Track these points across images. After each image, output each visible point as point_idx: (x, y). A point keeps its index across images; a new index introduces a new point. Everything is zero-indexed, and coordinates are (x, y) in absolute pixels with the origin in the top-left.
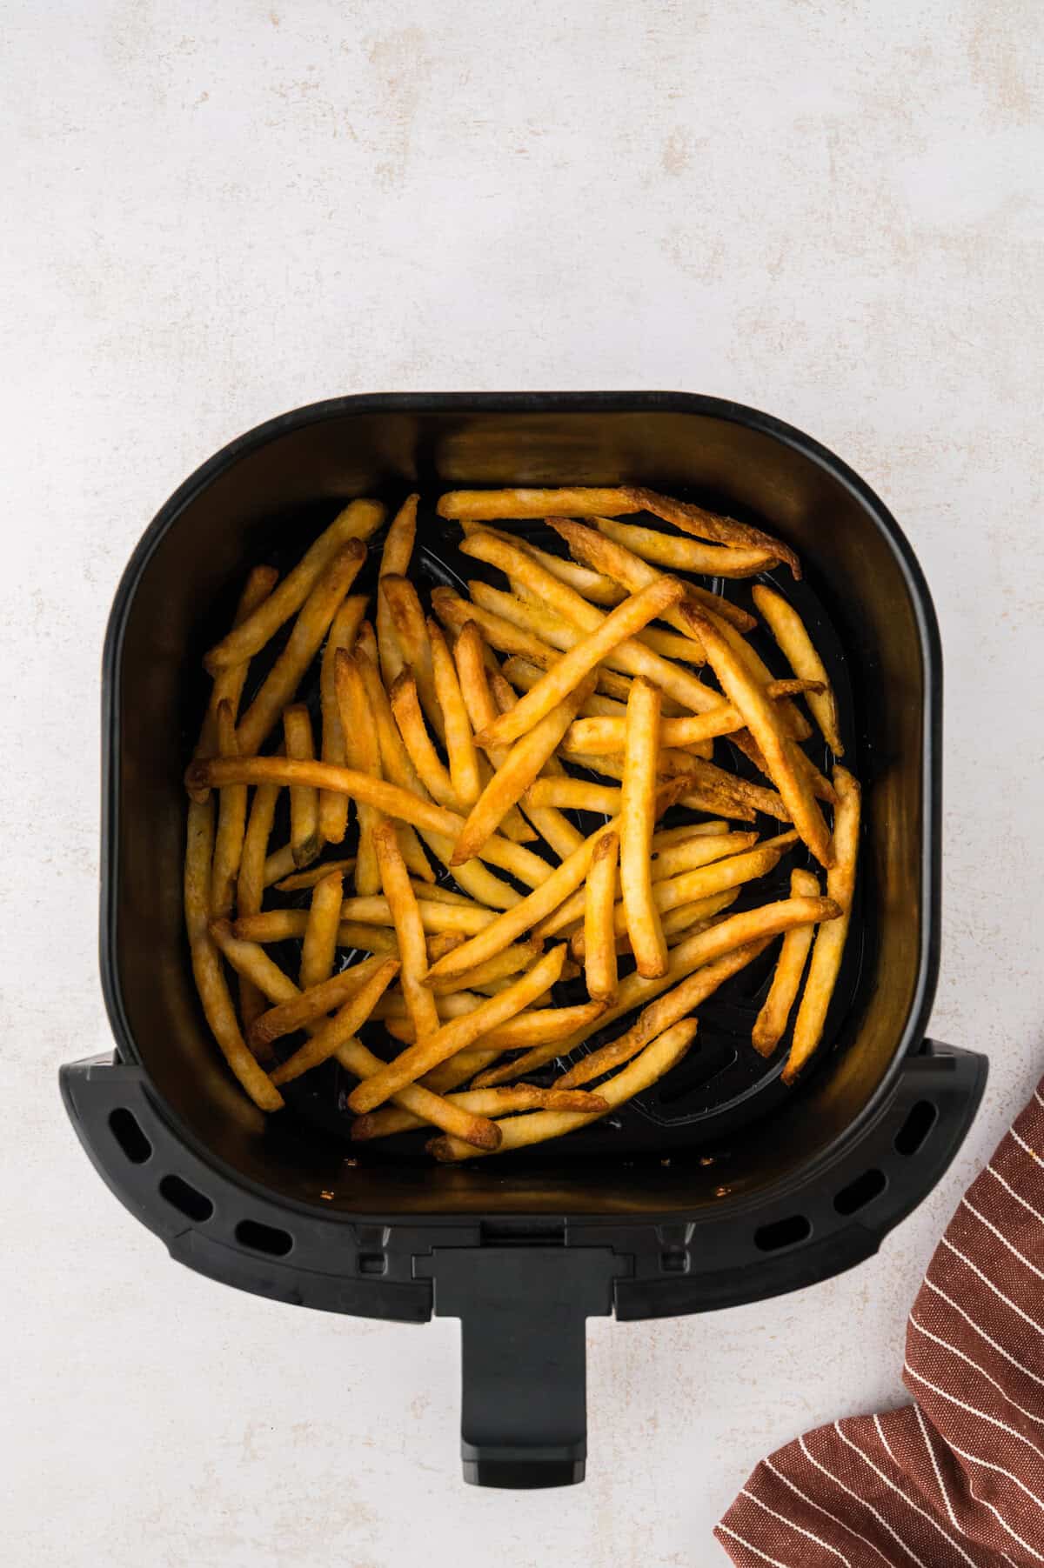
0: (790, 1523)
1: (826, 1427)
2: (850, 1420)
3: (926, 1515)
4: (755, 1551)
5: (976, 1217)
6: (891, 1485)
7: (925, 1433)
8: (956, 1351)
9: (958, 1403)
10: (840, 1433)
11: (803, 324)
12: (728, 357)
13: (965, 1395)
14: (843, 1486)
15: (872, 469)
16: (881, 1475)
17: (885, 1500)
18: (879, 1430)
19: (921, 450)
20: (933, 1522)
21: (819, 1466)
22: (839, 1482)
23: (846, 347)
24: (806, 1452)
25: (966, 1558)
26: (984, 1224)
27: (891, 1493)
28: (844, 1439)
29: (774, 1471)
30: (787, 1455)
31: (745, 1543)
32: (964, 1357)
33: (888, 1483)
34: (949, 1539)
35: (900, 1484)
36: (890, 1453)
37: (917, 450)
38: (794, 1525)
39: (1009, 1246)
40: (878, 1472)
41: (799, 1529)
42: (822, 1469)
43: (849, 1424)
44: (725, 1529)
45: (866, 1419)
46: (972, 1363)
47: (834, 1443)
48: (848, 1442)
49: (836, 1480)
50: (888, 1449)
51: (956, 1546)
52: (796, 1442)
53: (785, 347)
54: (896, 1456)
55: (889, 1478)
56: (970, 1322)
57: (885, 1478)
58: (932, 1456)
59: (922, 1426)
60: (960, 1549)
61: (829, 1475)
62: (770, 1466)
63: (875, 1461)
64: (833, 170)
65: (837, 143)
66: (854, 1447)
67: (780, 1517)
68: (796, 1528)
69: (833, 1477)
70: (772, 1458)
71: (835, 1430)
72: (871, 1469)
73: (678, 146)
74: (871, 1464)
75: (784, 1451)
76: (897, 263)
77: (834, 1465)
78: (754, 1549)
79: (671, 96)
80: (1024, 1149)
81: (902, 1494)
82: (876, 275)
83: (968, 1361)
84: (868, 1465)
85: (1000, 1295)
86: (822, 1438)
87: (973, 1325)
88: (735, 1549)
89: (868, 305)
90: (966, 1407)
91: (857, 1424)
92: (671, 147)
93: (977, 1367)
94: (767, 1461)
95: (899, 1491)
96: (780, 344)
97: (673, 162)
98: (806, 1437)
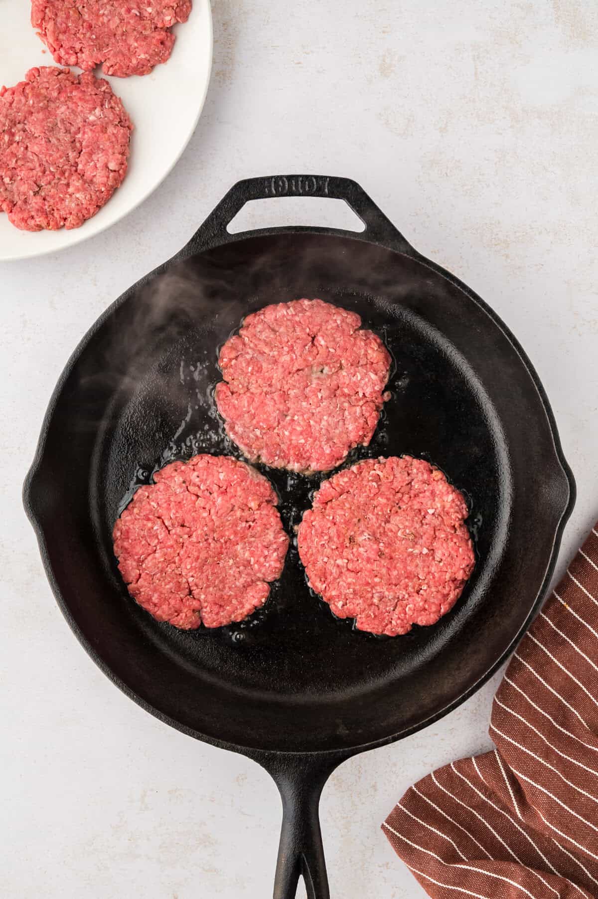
0: (423, 823)
1: (447, 766)
2: (459, 761)
3: (505, 814)
4: (404, 839)
5: (534, 641)
6: (484, 798)
7: (501, 766)
8: (520, 718)
9: (520, 746)
10: (454, 769)
11: (459, 161)
12: (416, 181)
13: (523, 742)
14: (457, 800)
15: (498, 244)
16: (478, 792)
17: (482, 807)
18: (475, 766)
19: (526, 233)
20: (509, 818)
21: (443, 789)
22: (455, 798)
23: (483, 174)
24: (435, 781)
25: (529, 838)
26: (538, 645)
27: (484, 802)
28: (456, 772)
29: (417, 792)
30: (425, 783)
31: (397, 834)
32: (524, 721)
33: (482, 796)
34: (519, 828)
35: (489, 797)
36: (482, 778)
37: (524, 234)
38: (425, 824)
39: (552, 658)
40: (476, 790)
41: (428, 826)
42: (445, 790)
43: (459, 764)
44: (387, 826)
45: (468, 760)
46: (528, 725)
47: (451, 775)
48: (458, 774)
49: (453, 796)
50: (481, 776)
51: (523, 832)
52: (430, 775)
53: (448, 175)
54: (486, 780)
55: (482, 794)
56: (529, 700)
57: (480, 794)
58: (506, 779)
59: (499, 762)
60: (525, 834)
61: (449, 794)
62: (415, 789)
63: (474, 785)
64: (476, 74)
65: (478, 58)
66: (462, 777)
67: (418, 820)
68: (426, 826)
69: (451, 795)
70: (416, 785)
71: (451, 767)
72: (472, 789)
73: (388, 61)
74: (472, 786)
75: (423, 781)
76: (512, 127)
77: (451, 787)
78: (403, 837)
79: (384, 32)
80: (561, 603)
81: (490, 803)
82: (501, 134)
83: (527, 723)
84: (470, 787)
85: (546, 685)
86: (444, 773)
87: (531, 702)
88: (392, 837)
89: (496, 151)
90: (524, 749)
91: (463, 763)
92: (384, 61)
93: (531, 726)
94: (413, 786)
95: (489, 801)
96: (446, 173)
97: (385, 70)
98: (435, 772)
